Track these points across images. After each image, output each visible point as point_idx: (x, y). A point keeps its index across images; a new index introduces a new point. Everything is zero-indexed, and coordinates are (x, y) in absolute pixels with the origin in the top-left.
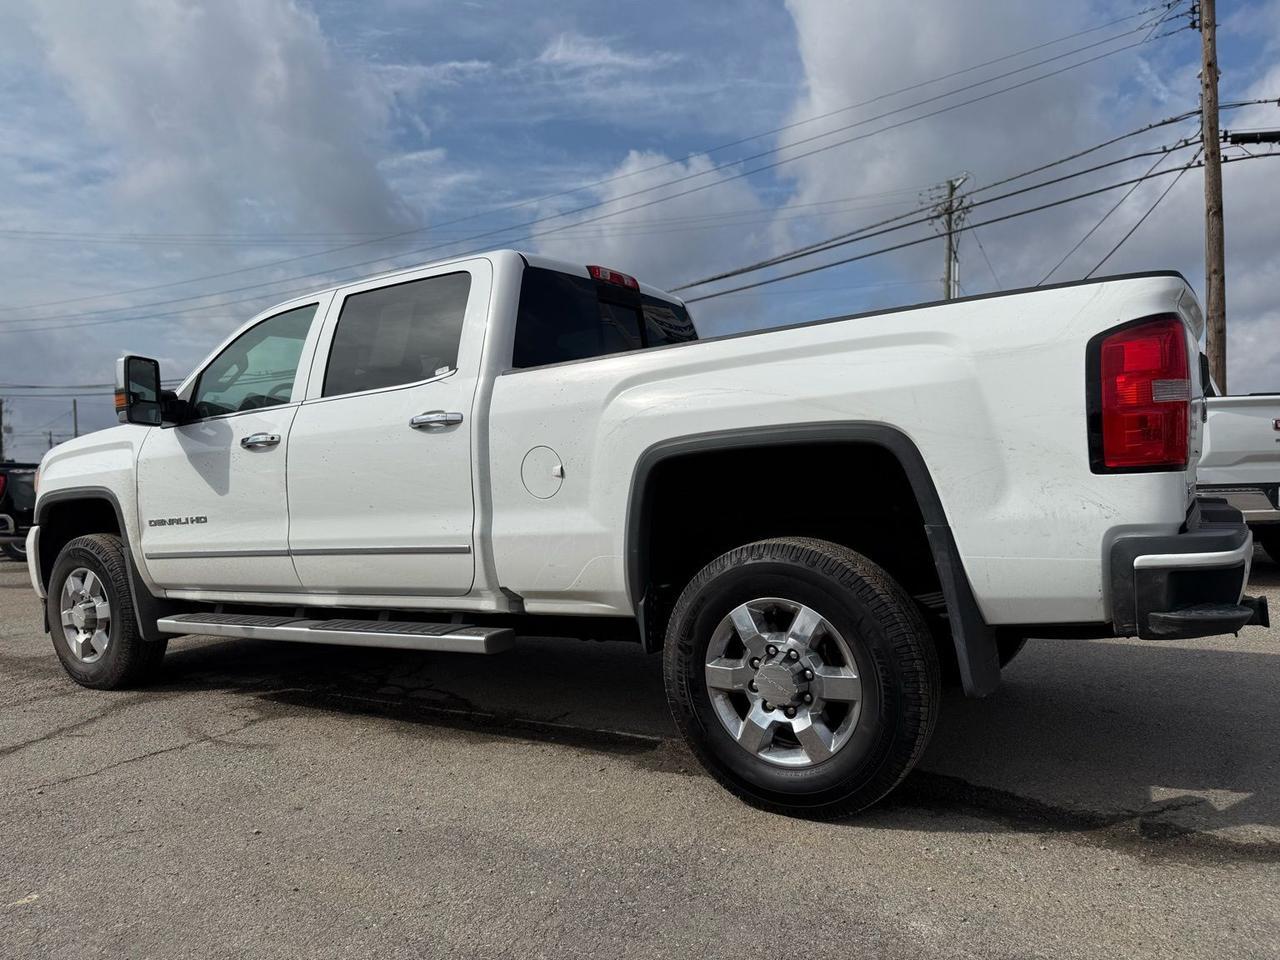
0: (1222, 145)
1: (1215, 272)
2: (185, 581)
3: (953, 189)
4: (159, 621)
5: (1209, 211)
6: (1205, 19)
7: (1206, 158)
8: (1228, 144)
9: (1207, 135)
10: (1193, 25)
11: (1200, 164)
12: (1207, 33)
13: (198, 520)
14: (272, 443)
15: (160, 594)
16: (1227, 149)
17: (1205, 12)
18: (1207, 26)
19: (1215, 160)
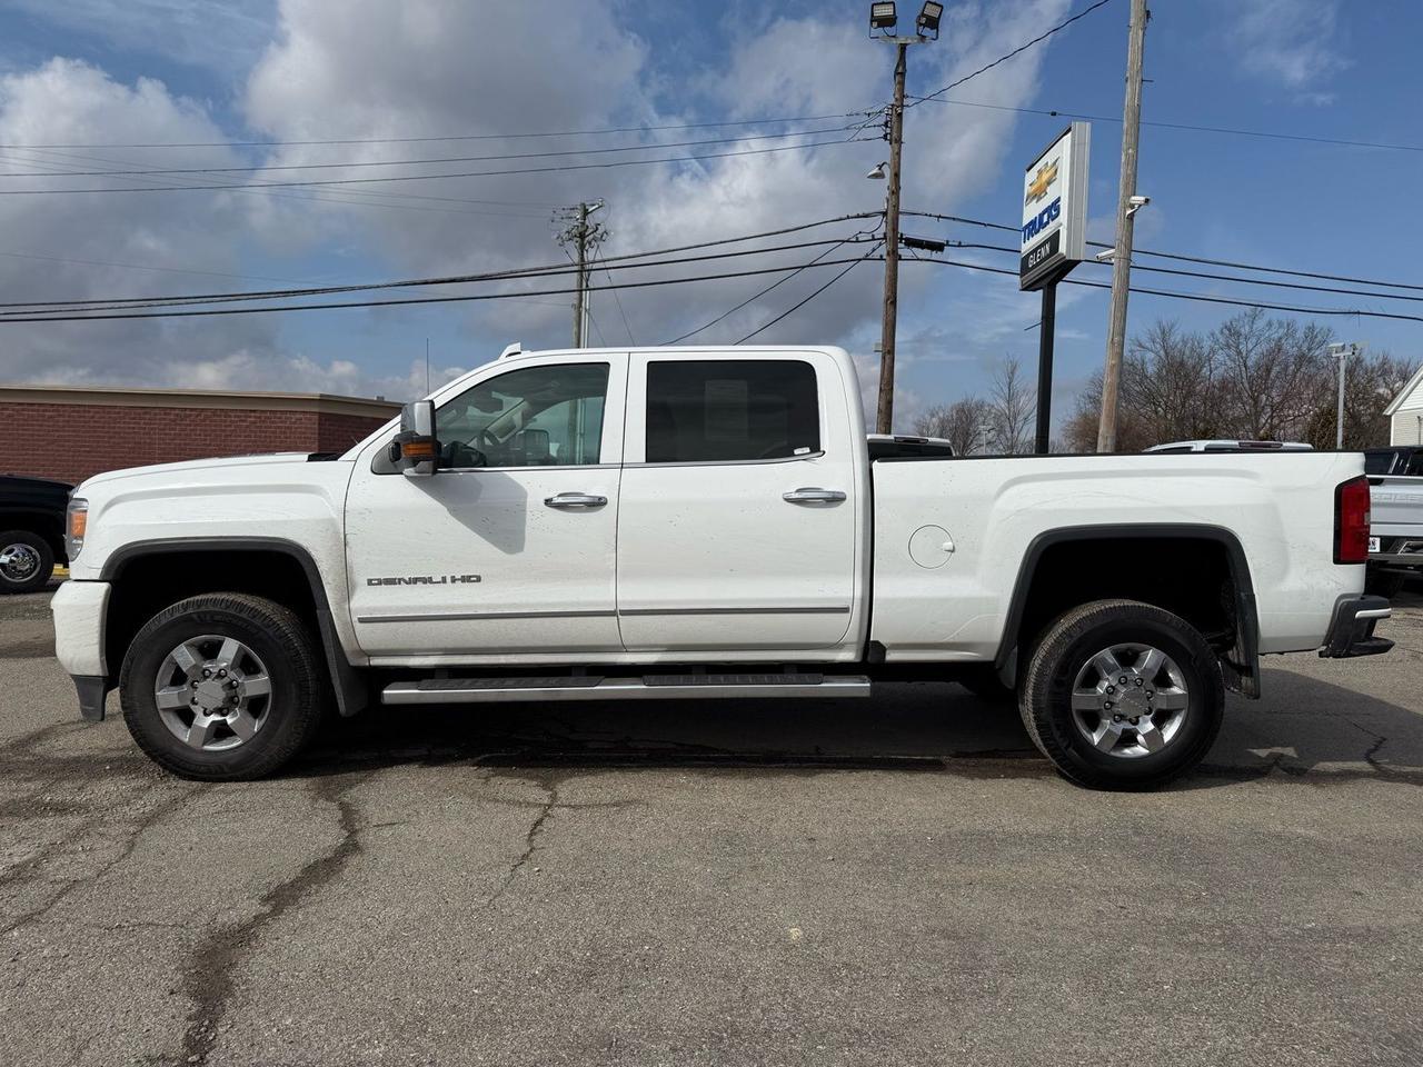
0: (900, 245)
1: (889, 352)
2: (418, 645)
3: (586, 213)
4: (385, 692)
5: (888, 300)
6: (895, 135)
7: (888, 254)
8: (903, 245)
9: (889, 235)
10: (885, 137)
11: (881, 258)
12: (896, 146)
13: (466, 579)
14: (598, 503)
15: (364, 662)
16: (904, 251)
17: (895, 129)
18: (896, 141)
19: (895, 257)
